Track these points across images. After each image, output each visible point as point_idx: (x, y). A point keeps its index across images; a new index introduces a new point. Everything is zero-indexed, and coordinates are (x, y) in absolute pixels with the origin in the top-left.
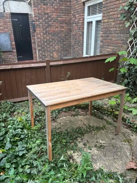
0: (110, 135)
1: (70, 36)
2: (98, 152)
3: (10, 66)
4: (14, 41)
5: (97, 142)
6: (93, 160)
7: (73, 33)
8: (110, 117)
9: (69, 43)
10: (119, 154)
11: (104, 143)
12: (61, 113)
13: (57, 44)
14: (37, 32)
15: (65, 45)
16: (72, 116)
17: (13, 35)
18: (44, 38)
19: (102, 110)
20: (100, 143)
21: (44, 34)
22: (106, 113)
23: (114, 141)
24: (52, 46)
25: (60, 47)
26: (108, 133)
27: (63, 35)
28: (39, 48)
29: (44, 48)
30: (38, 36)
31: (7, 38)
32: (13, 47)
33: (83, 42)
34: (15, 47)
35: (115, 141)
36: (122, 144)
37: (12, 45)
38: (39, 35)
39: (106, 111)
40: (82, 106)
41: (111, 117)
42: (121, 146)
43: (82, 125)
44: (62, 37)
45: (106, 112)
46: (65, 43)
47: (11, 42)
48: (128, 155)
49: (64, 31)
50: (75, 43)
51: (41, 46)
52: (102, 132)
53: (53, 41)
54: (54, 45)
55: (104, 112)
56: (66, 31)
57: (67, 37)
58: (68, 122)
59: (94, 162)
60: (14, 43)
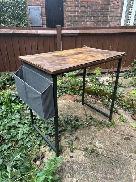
0: (116, 137)
1: (108, 9)
2: (84, 160)
3: (12, 31)
4: (45, 16)
5: (91, 143)
6: (69, 170)
7: (111, 5)
8: (129, 111)
9: (105, 18)
10: (118, 172)
11: (100, 148)
12: (65, 95)
13: (90, 18)
14: (68, 3)
15: (100, 21)
16: (74, 101)
17: (45, 9)
18: (75, 11)
19: (120, 100)
20: (94, 146)
21: (76, 6)
22: (125, 106)
23: (118, 148)
24: (84, 21)
25: (93, 22)
26: (115, 134)
27: (99, 8)
28: (68, 23)
29: (74, 23)
30: (68, 8)
31: (38, 12)
32: (43, 22)
33: (121, 16)
34: (46, 22)
35: (120, 149)
36: (131, 157)
37: (42, 19)
38: (70, 7)
39: (125, 102)
40: (93, 91)
41: (131, 112)
42: (128, 159)
43: (82, 115)
44: (97, 10)
45: (124, 104)
46: (99, 18)
47: (42, 16)
48: (133, 178)
49: (101, 3)
50: (112, 19)
51: (71, 21)
52: (105, 131)
53: (86, 15)
54: (86, 21)
55: (122, 103)
56: (103, 3)
57: (103, 11)
58: (65, 107)
59: (70, 174)
60: (45, 18)
